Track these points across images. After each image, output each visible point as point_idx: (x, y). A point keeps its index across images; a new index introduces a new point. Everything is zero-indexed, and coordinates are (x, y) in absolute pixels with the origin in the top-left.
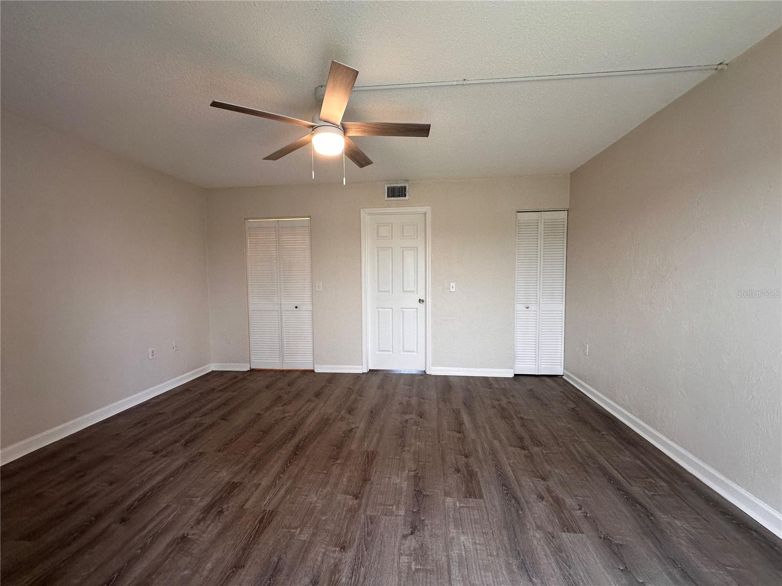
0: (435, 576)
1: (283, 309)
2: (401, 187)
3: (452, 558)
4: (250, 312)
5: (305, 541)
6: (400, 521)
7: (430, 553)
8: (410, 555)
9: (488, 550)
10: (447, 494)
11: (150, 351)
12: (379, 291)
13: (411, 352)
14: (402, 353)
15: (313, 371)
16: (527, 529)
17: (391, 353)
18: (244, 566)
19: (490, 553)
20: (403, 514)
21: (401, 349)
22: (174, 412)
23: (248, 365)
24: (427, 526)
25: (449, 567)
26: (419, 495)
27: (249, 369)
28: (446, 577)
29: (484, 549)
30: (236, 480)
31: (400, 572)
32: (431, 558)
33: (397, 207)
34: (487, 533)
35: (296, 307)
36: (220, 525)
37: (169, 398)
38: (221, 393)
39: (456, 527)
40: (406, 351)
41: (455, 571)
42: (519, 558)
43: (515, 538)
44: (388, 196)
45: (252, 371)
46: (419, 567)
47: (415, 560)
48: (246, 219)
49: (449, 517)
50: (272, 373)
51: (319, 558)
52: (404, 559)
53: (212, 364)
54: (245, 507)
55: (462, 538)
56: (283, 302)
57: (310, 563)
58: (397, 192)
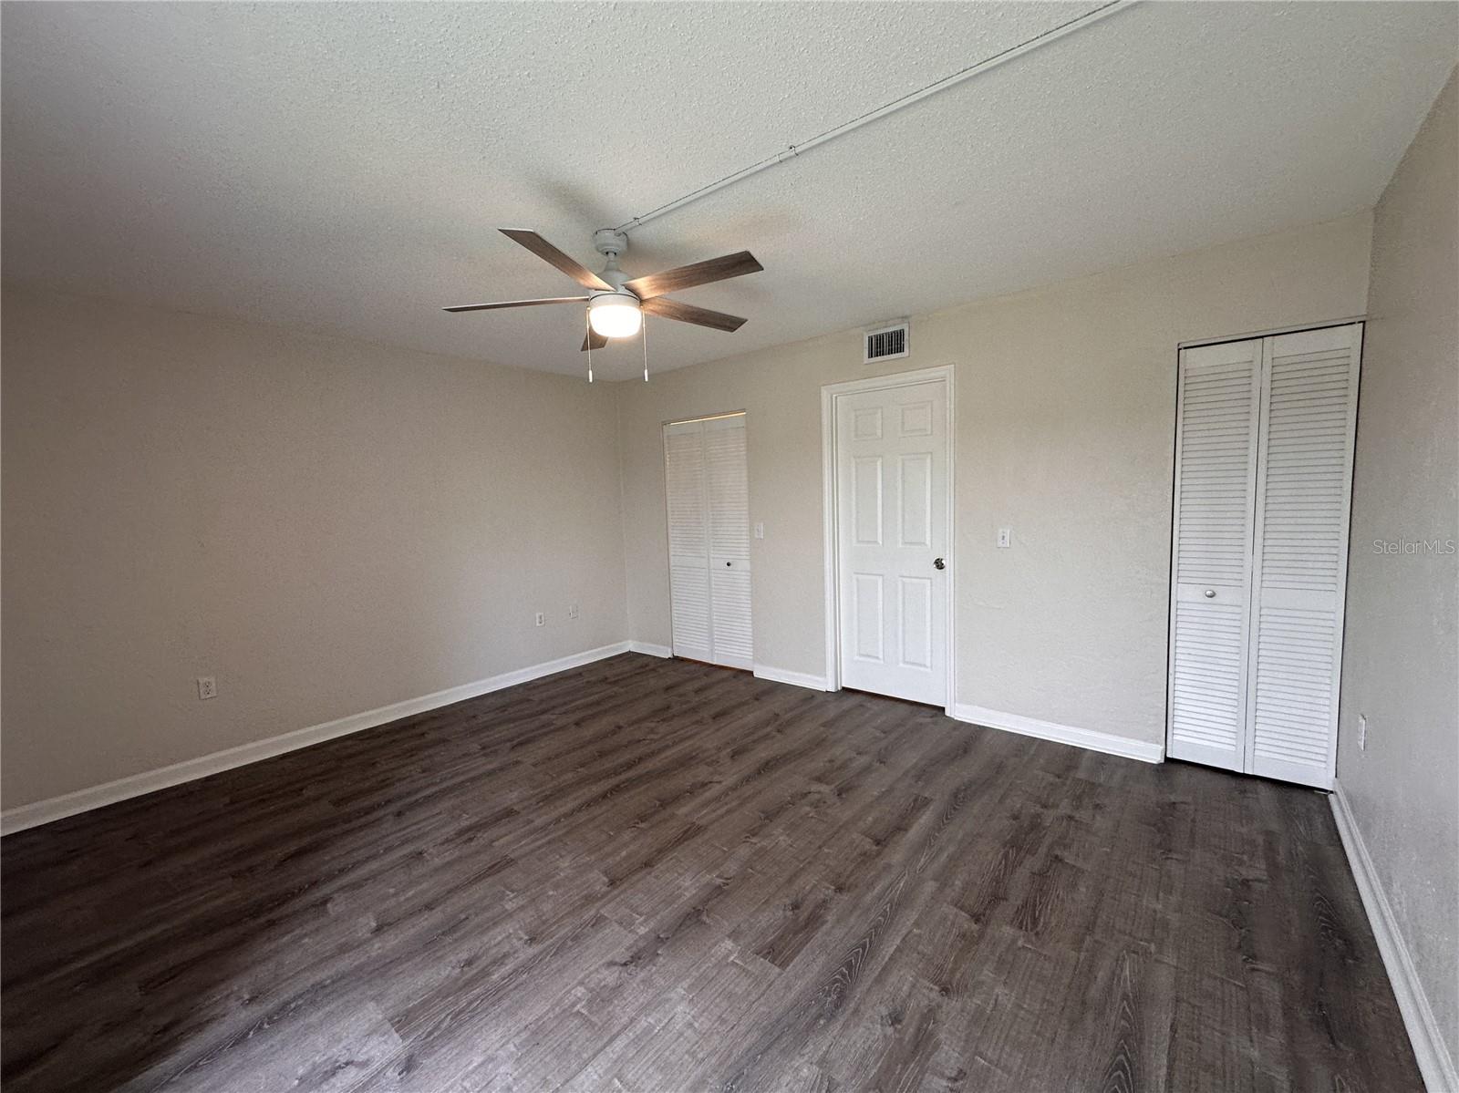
0: (589, 1035)
1: (712, 567)
2: (890, 335)
3: (635, 1026)
4: (672, 568)
5: (506, 910)
6: (629, 939)
7: (616, 1002)
8: (591, 990)
9: (697, 1046)
10: (735, 935)
11: (537, 616)
12: (858, 542)
13: (920, 665)
14: (901, 665)
15: (752, 673)
16: (799, 1053)
17: (882, 662)
18: (433, 909)
19: (695, 1051)
20: (640, 933)
21: (901, 659)
22: (542, 701)
23: (670, 650)
24: (654, 965)
25: (618, 1034)
26: (694, 918)
27: (670, 656)
28: (600, 1044)
29: (693, 1041)
30: (516, 808)
31: (557, 1004)
32: (610, 1009)
33: (893, 376)
34: (726, 1021)
35: (728, 564)
36: (457, 853)
37: (555, 681)
38: (609, 686)
39: (690, 988)
40: (907, 663)
41: (619, 1044)
42: (729, 1083)
43: (762, 1053)
44: (871, 356)
45: (676, 659)
46: (583, 1011)
47: (589, 1001)
48: (664, 423)
49: (699, 968)
50: (693, 667)
51: (500, 938)
52: (580, 991)
53: (630, 641)
54: (494, 844)
55: (680, 1008)
56: (712, 555)
57: (485, 939)
58: (887, 345)
